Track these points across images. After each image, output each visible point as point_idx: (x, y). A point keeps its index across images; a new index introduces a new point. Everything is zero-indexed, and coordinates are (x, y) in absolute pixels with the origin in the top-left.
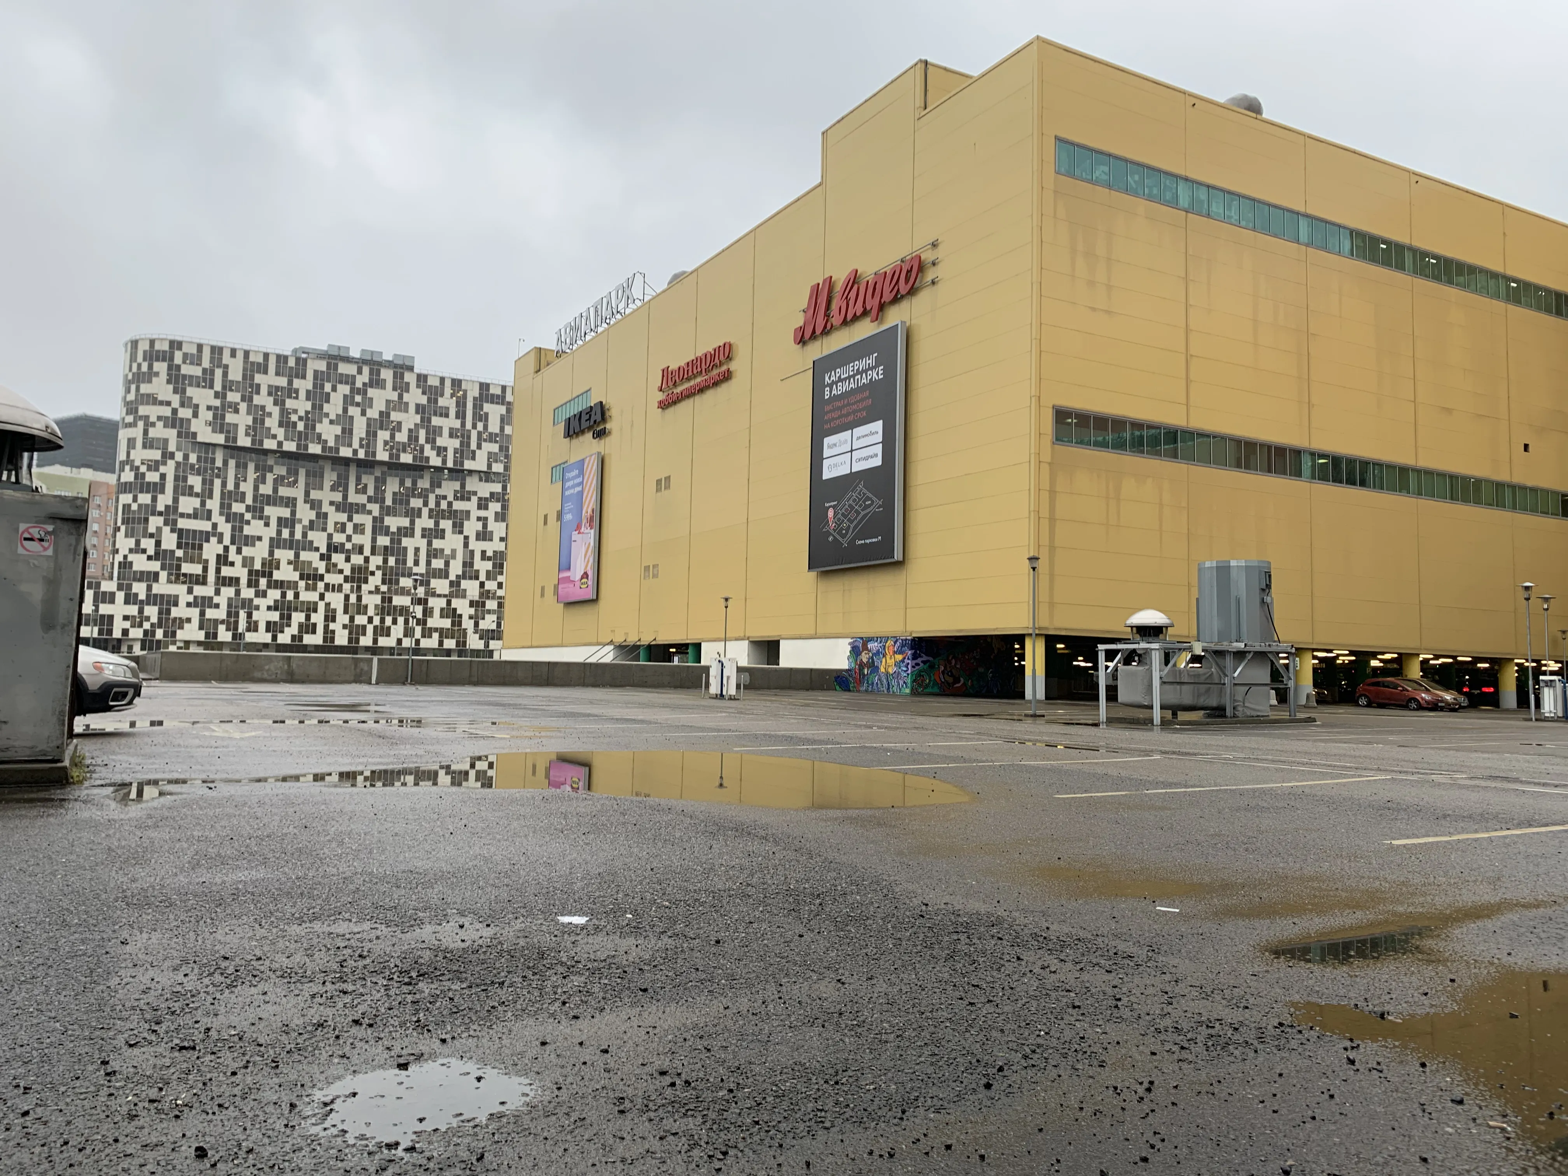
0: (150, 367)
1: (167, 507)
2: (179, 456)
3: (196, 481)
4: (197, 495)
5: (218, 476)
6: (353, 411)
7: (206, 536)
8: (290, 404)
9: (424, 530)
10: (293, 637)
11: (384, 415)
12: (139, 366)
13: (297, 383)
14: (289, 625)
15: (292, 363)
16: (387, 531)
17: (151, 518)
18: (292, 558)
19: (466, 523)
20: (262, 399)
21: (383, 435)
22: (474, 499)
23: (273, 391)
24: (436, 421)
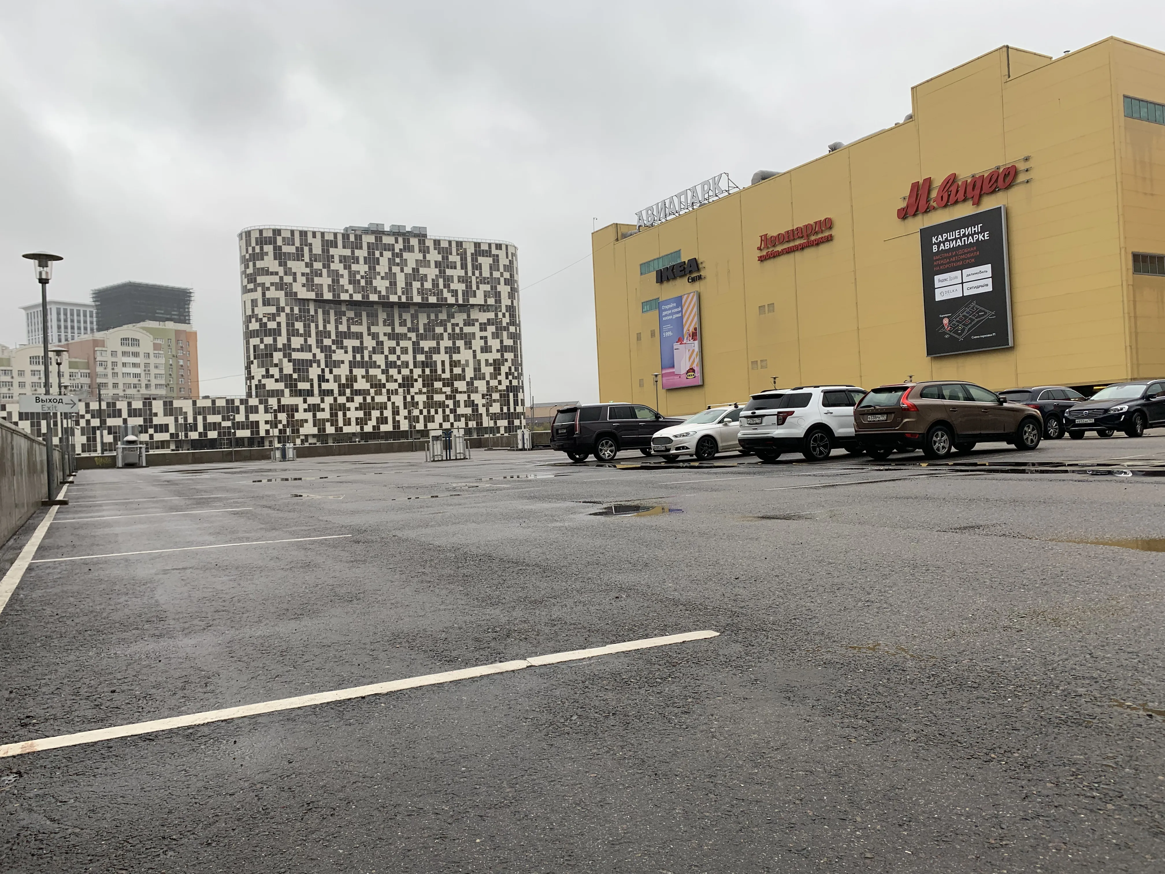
0: (262, 249)
1: (284, 345)
2: (288, 310)
3: (299, 326)
4: (301, 335)
5: (313, 322)
6: (396, 269)
7: (309, 363)
8: (354, 267)
9: (446, 348)
10: (374, 427)
11: (415, 270)
12: (254, 248)
13: (357, 252)
14: (370, 420)
15: (352, 238)
16: (422, 351)
17: (275, 354)
18: (364, 374)
19: (473, 341)
20: (337, 266)
21: (416, 285)
22: (477, 324)
23: (343, 259)
24: (449, 272)
